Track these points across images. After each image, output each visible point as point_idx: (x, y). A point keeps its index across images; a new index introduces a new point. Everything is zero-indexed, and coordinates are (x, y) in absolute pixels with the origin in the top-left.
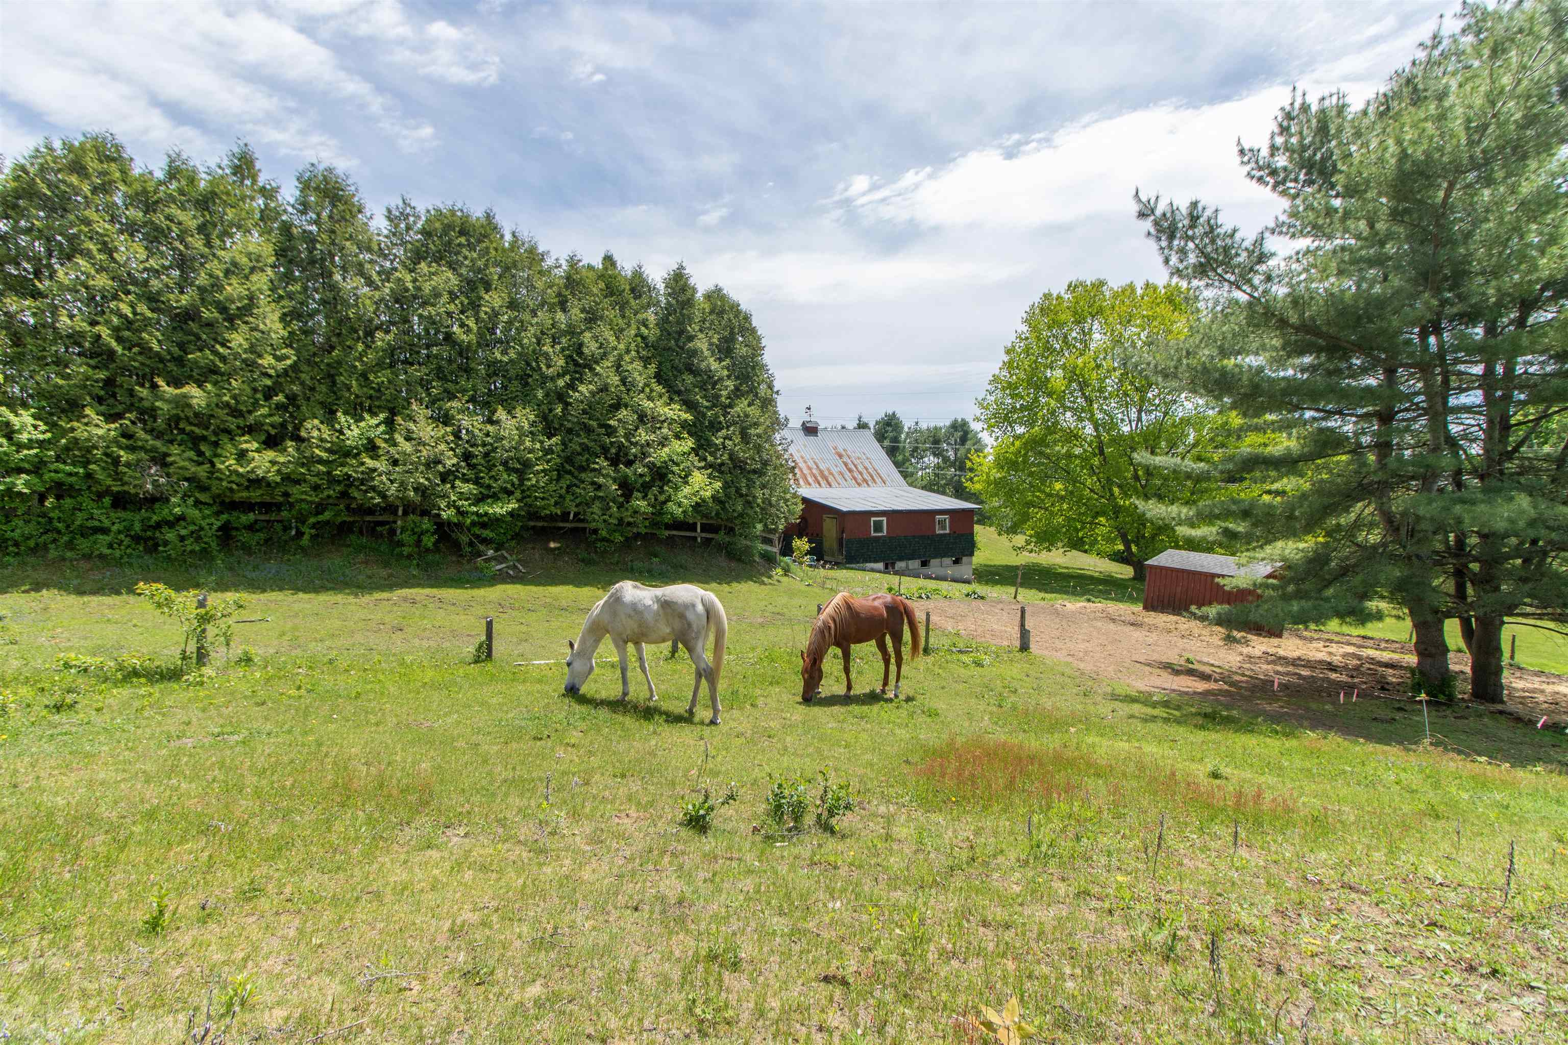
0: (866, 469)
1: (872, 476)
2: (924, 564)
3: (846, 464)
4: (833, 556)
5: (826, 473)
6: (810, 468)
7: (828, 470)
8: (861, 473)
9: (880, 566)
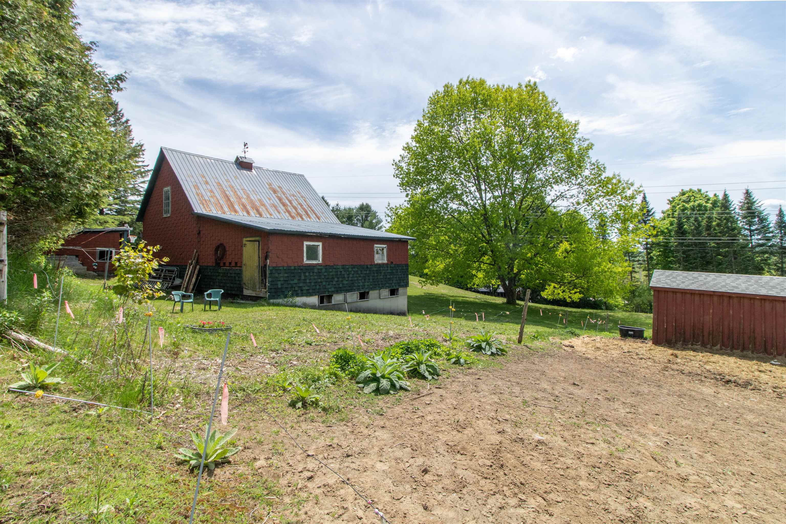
0: (301, 205)
1: (306, 212)
2: (363, 296)
3: (280, 199)
4: (254, 289)
5: (258, 204)
6: (239, 198)
7: (260, 201)
8: (295, 208)
9: (314, 300)
